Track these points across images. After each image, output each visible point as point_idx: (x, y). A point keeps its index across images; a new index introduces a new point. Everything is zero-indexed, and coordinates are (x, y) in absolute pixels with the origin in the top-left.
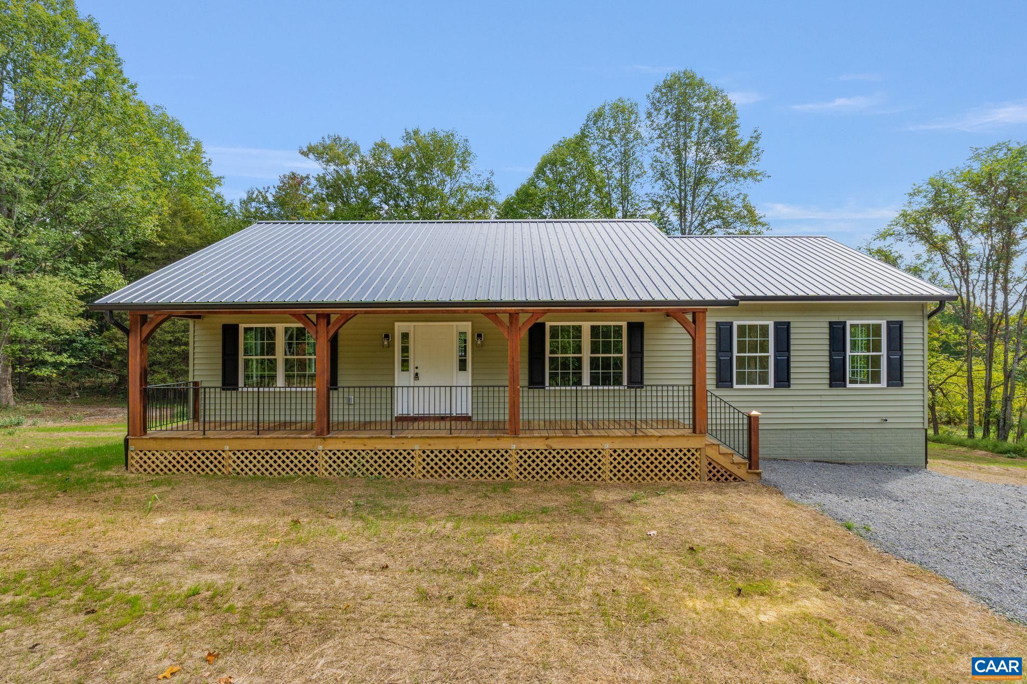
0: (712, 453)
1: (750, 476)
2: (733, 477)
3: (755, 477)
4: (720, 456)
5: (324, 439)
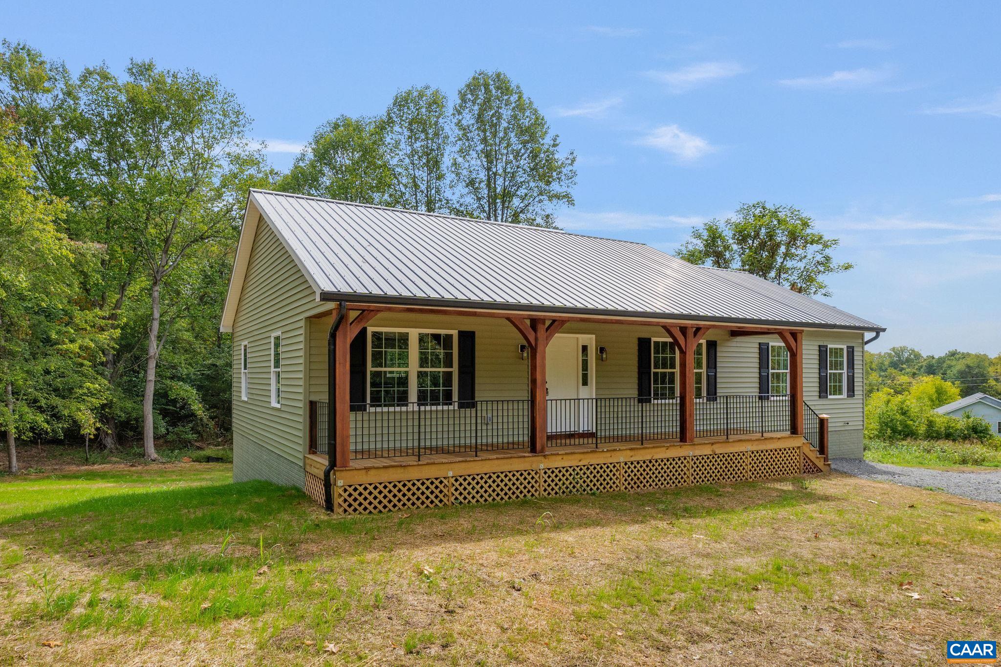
5: (545, 456)
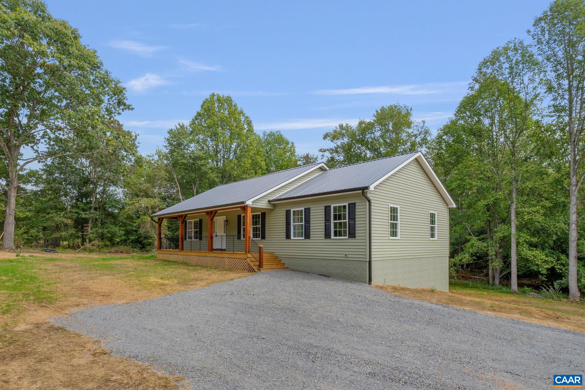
0: (249, 260)
1: (258, 270)
2: (254, 270)
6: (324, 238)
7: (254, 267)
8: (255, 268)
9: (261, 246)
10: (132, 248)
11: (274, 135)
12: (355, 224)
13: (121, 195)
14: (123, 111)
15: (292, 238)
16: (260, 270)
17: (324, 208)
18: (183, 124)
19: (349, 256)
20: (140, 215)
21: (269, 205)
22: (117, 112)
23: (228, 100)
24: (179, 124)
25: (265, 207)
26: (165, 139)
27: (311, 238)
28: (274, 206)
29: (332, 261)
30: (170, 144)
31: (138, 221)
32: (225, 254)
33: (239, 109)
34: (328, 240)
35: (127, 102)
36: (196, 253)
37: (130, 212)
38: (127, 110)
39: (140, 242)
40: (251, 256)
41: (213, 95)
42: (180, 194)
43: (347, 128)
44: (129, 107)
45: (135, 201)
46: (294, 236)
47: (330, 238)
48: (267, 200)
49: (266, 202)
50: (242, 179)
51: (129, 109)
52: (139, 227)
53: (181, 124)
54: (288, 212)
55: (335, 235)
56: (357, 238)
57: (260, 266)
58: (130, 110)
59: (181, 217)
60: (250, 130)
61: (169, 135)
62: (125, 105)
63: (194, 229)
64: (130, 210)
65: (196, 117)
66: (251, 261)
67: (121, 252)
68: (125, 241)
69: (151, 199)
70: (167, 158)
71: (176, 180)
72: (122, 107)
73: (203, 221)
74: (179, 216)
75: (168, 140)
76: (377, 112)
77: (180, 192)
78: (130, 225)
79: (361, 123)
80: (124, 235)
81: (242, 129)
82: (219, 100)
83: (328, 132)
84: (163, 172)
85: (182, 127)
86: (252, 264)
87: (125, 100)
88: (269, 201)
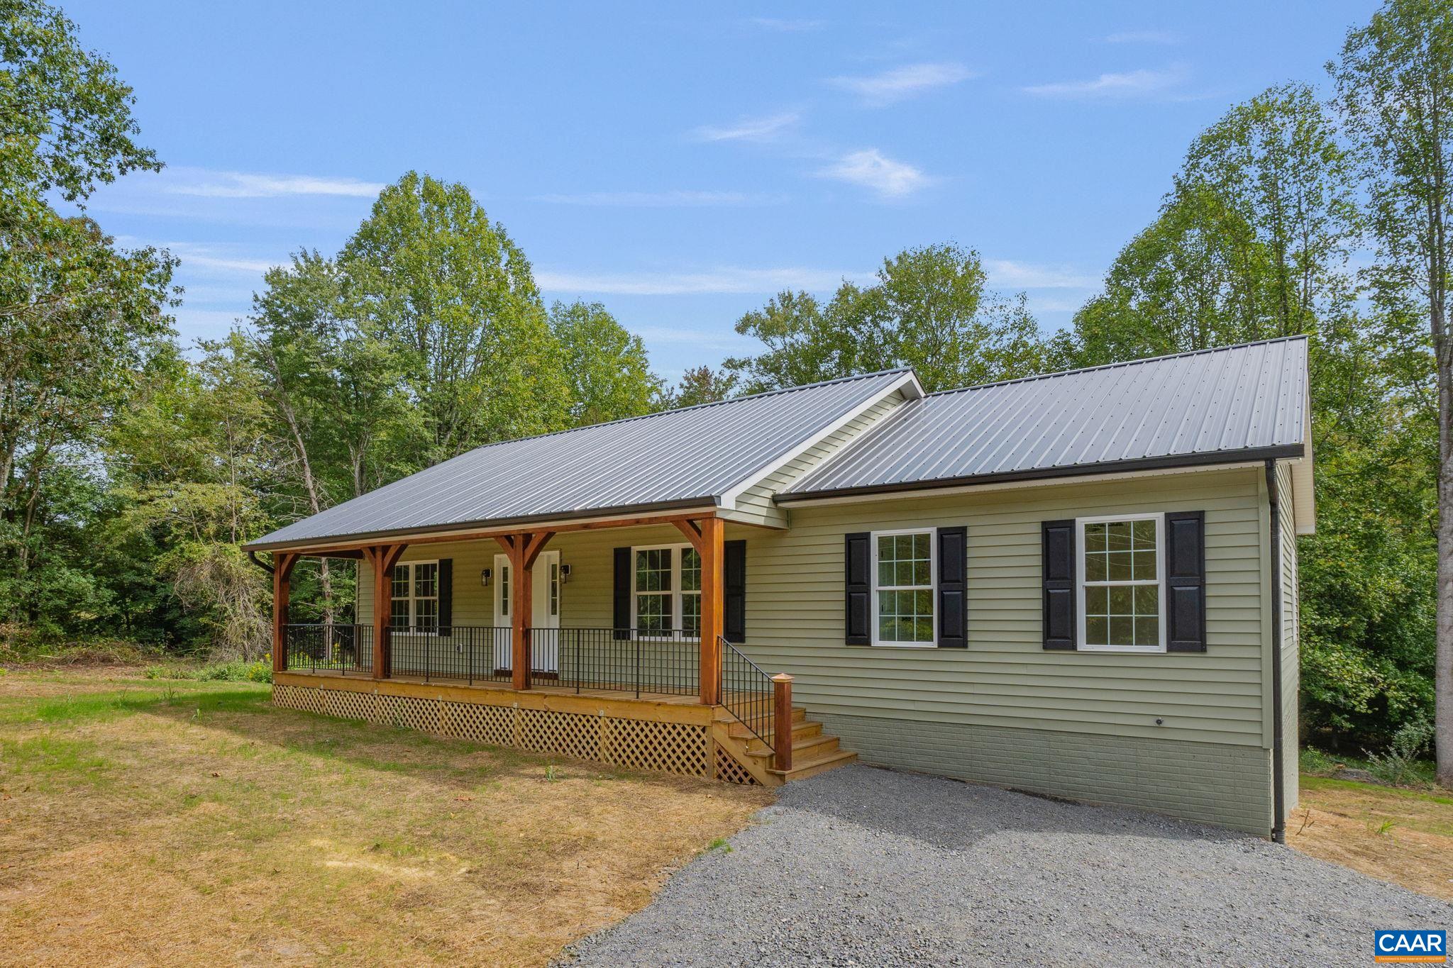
0: (720, 734)
1: (770, 778)
2: (749, 777)
3: (777, 780)
4: (730, 742)
6: (1039, 648)
7: (748, 764)
8: (758, 771)
9: (782, 677)
10: (141, 642)
11: (585, 314)
12: (1202, 597)
13: (104, 473)
14: (123, 172)
15: (876, 641)
16: (782, 777)
17: (1038, 529)
18: (316, 255)
19: (1167, 723)
20: (177, 537)
21: (775, 514)
22: (98, 171)
23: (460, 196)
24: (304, 255)
25: (761, 521)
26: (256, 299)
27: (971, 647)
28: (789, 516)
29: (1081, 739)
30: (276, 318)
31: (164, 559)
32: (597, 704)
33: (492, 223)
34: (1060, 658)
35: (138, 142)
36: (453, 692)
37: (141, 528)
38: (139, 169)
39: (169, 626)
40: (733, 719)
41: (412, 178)
42: (308, 474)
43: (807, 304)
44: (143, 160)
45: (157, 493)
46: (883, 637)
47: (1074, 647)
48: (769, 494)
49: (766, 503)
50: (504, 437)
51: (147, 166)
52: (168, 577)
53: (311, 255)
54: (856, 546)
55: (1096, 635)
56: (1211, 652)
57: (781, 759)
58: (151, 172)
59: (379, 554)
60: (527, 289)
61: (269, 288)
62: (128, 150)
63: (417, 594)
64: (137, 521)
65: (358, 241)
66: (733, 738)
67: (103, 661)
68: (114, 620)
69: (216, 486)
70: (262, 361)
71: (295, 428)
72: (120, 157)
73: (455, 568)
74: (373, 549)
75: (266, 304)
76: (888, 264)
77: (308, 469)
78: (132, 568)
79: (845, 292)
80: (112, 603)
81: (502, 283)
82: (429, 193)
83: (751, 312)
84: (256, 402)
85: (315, 263)
86: (736, 751)
87: (128, 134)
88: (776, 499)
